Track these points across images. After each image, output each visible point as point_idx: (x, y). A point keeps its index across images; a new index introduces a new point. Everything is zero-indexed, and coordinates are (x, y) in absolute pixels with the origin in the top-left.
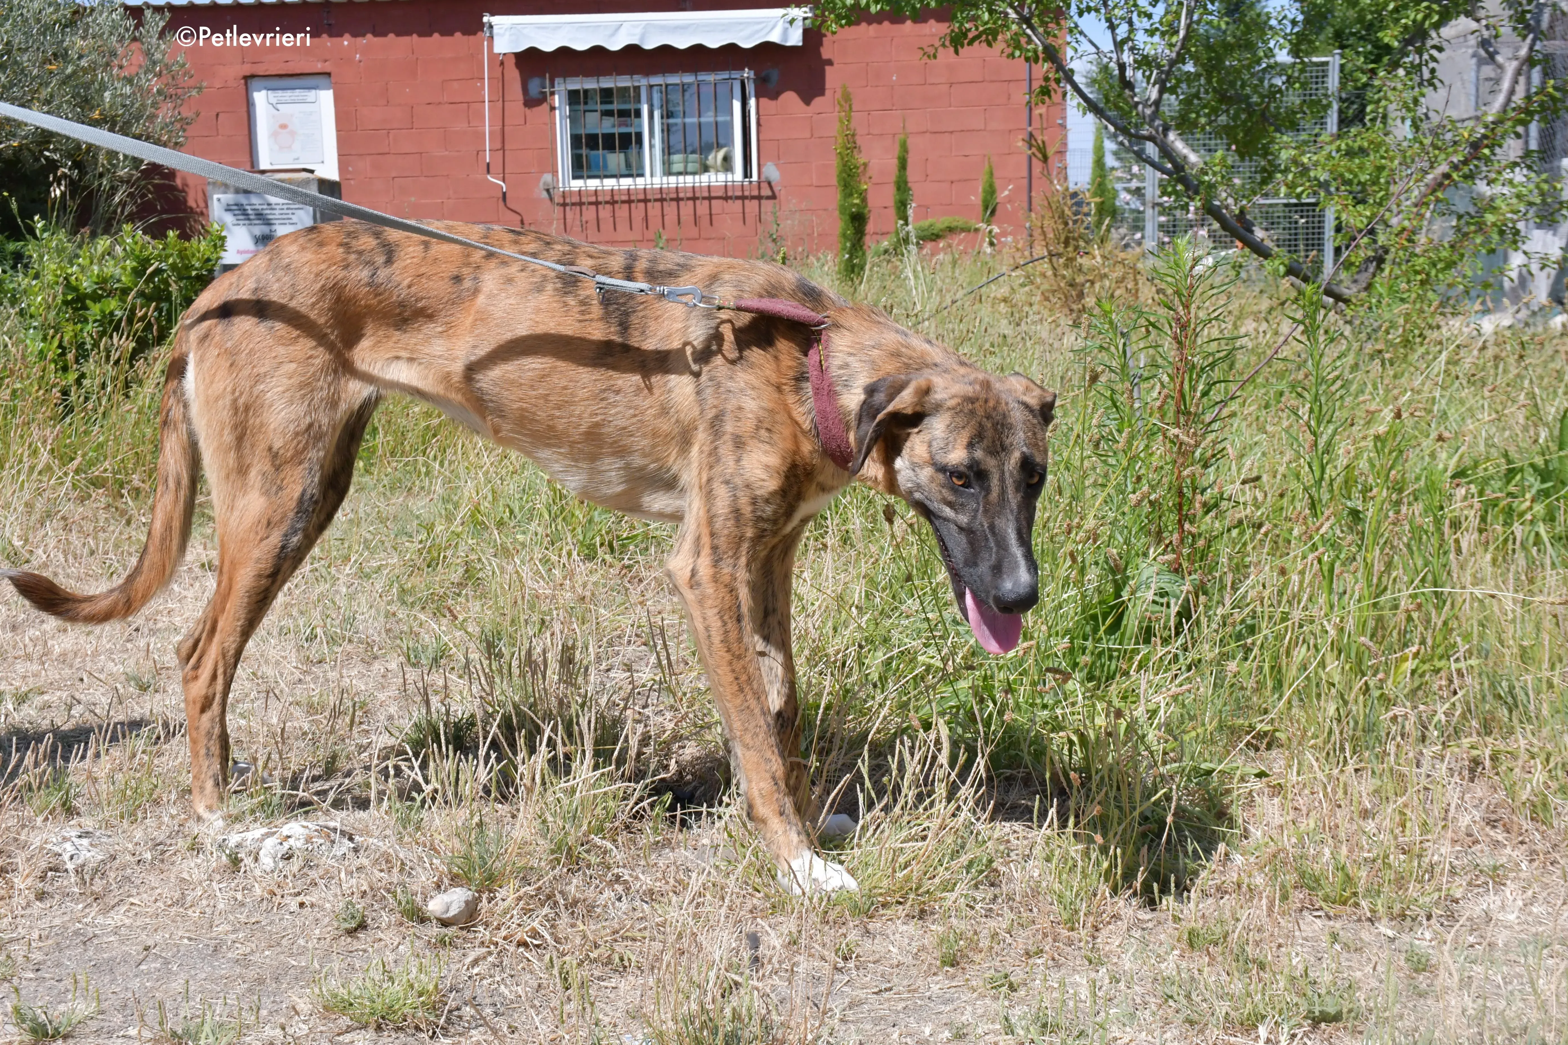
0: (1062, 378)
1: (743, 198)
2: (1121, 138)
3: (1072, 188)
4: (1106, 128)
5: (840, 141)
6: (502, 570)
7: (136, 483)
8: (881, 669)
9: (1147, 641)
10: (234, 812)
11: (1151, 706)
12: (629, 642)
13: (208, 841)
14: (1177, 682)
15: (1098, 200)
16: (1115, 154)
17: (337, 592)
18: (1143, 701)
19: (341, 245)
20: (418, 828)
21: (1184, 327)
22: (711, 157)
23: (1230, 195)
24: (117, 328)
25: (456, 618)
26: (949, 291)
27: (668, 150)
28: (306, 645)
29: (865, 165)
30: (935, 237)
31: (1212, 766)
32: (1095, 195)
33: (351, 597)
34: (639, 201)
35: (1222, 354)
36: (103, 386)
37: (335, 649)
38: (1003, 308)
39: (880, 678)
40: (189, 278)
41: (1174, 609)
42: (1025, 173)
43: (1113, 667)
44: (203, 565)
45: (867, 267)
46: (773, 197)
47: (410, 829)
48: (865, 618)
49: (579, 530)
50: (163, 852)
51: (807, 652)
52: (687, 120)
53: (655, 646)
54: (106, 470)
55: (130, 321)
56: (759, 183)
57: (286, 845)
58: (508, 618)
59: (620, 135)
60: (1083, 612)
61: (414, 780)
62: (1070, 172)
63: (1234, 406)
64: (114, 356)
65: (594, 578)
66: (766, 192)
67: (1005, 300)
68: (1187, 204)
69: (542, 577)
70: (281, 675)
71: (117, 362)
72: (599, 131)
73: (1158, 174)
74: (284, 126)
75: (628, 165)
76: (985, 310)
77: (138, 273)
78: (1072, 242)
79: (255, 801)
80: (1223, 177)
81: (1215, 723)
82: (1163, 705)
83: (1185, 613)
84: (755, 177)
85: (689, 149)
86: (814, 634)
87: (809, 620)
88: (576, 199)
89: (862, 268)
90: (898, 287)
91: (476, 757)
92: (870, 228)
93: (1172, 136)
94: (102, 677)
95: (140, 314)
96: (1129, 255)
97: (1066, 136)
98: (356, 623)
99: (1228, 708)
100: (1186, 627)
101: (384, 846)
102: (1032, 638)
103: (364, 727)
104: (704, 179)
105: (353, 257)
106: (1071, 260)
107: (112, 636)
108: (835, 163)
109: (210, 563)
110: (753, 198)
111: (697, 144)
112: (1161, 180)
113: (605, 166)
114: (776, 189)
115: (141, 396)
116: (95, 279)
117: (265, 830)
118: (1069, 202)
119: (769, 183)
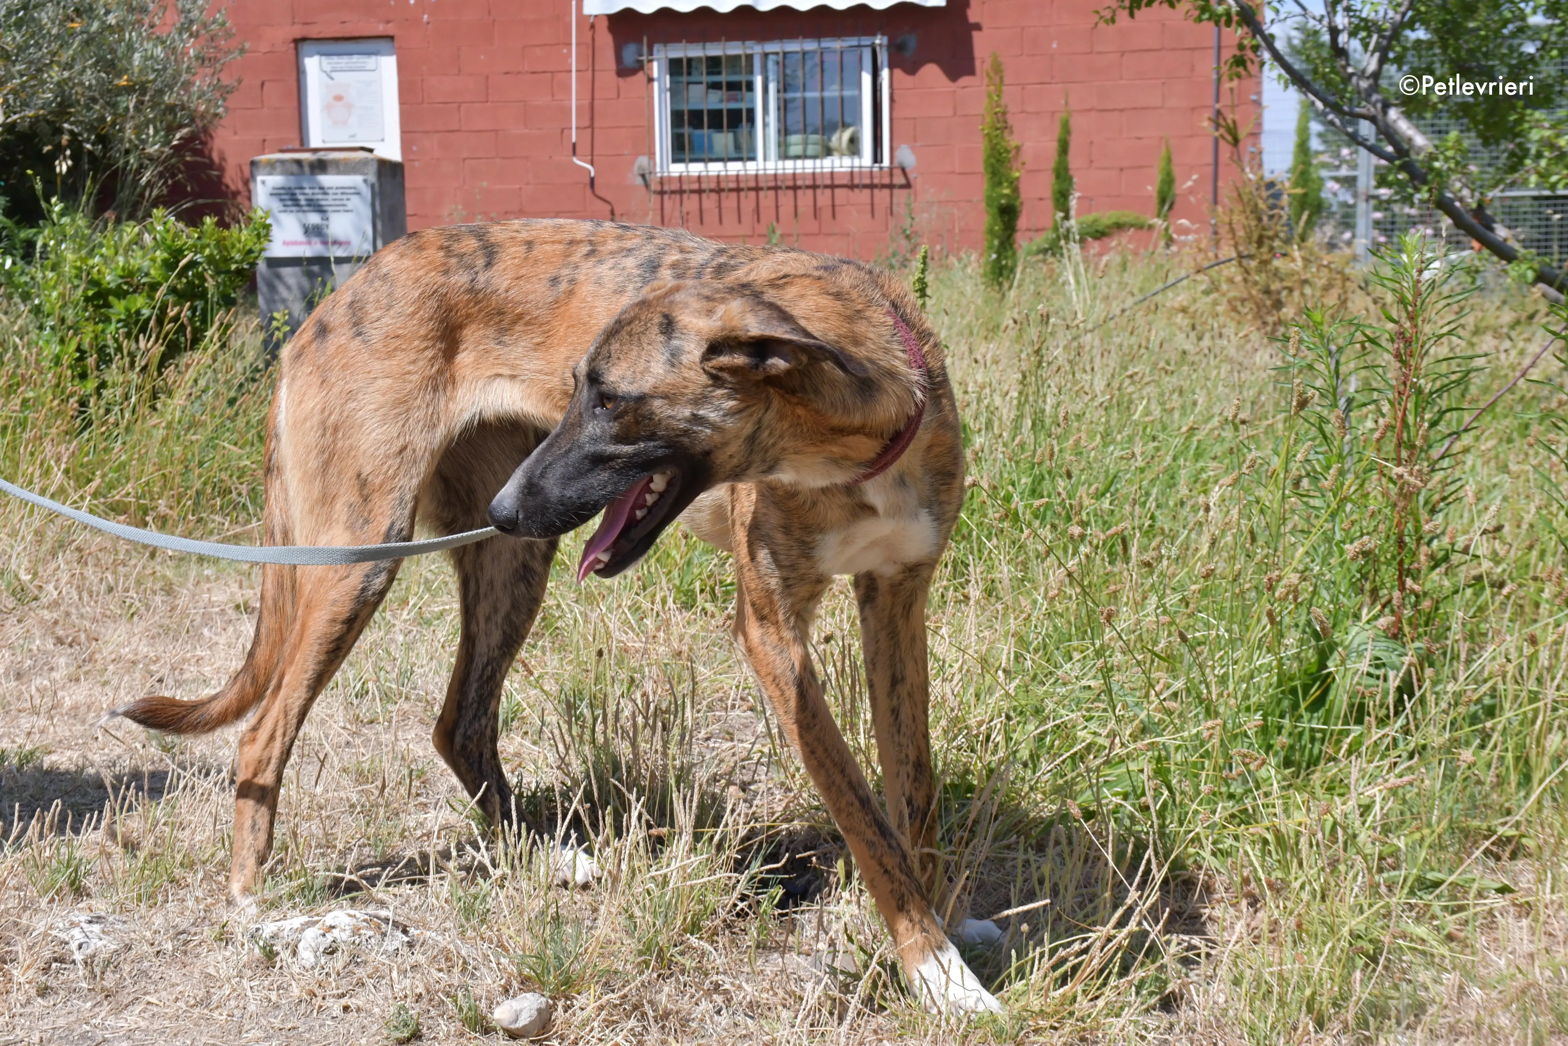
0: (1253, 403)
1: (872, 186)
2: (1331, 117)
3: (1268, 177)
4: (1313, 103)
5: (988, 119)
6: (586, 617)
7: (163, 509)
8: (1032, 745)
9: (1359, 721)
10: (269, 895)
11: (1365, 801)
12: (733, 706)
13: (239, 930)
14: (1397, 771)
15: (1299, 191)
16: (1320, 135)
17: (392, 640)
18: (1354, 794)
19: (441, 248)
20: (483, 921)
21: (1408, 342)
22: (835, 138)
23: (1465, 185)
24: (143, 330)
25: (531, 673)
26: (1116, 298)
27: (784, 131)
28: (355, 702)
29: (1018, 148)
30: (1101, 235)
31: (1441, 876)
32: (1296, 185)
33: (409, 647)
34: (750, 189)
35: (1454, 377)
36: (127, 397)
37: (390, 707)
38: (1179, 318)
39: (1031, 756)
40: (228, 272)
41: (1394, 682)
42: (1210, 159)
43: (1316, 751)
44: (238, 607)
45: (1019, 270)
46: (908, 186)
47: (475, 921)
48: (1013, 685)
49: (675, 573)
50: (186, 943)
51: (944, 723)
52: (808, 95)
53: (764, 711)
54: (128, 494)
55: (160, 322)
56: (891, 169)
57: (330, 937)
58: (592, 675)
59: (729, 111)
60: (1280, 684)
61: (480, 862)
62: (1266, 157)
63: (1467, 439)
64: (140, 363)
65: (692, 631)
66: (899, 180)
67: (1184, 310)
68: (1412, 195)
69: (631, 628)
70: (327, 737)
71: (144, 369)
72: (705, 106)
73: (1375, 160)
74: (338, 98)
75: (737, 147)
76: (1160, 320)
77: (169, 265)
78: (1267, 242)
79: (294, 884)
80: (1457, 163)
81: (1444, 823)
82: (1378, 799)
83: (1406, 689)
84: (886, 163)
85: (809, 129)
86: (952, 702)
87: (947, 686)
88: (675, 186)
89: (1012, 270)
90: (1053, 293)
91: (552, 838)
92: (1022, 223)
93: (1393, 114)
94: (119, 734)
95: (172, 312)
96: (1335, 258)
97: (1260, 117)
98: (414, 677)
99: (1460, 806)
100: (1408, 706)
101: (443, 941)
102: (1217, 714)
103: (422, 799)
104: (826, 165)
105: (454, 261)
106: (1264, 263)
107: (131, 688)
108: (981, 147)
109: (245, 604)
110: (884, 186)
111: (818, 123)
112: (1377, 168)
113: (711, 148)
114: (911, 176)
115: (170, 409)
116: (120, 272)
117: (305, 919)
118: (1265, 194)
119: (904, 170)
